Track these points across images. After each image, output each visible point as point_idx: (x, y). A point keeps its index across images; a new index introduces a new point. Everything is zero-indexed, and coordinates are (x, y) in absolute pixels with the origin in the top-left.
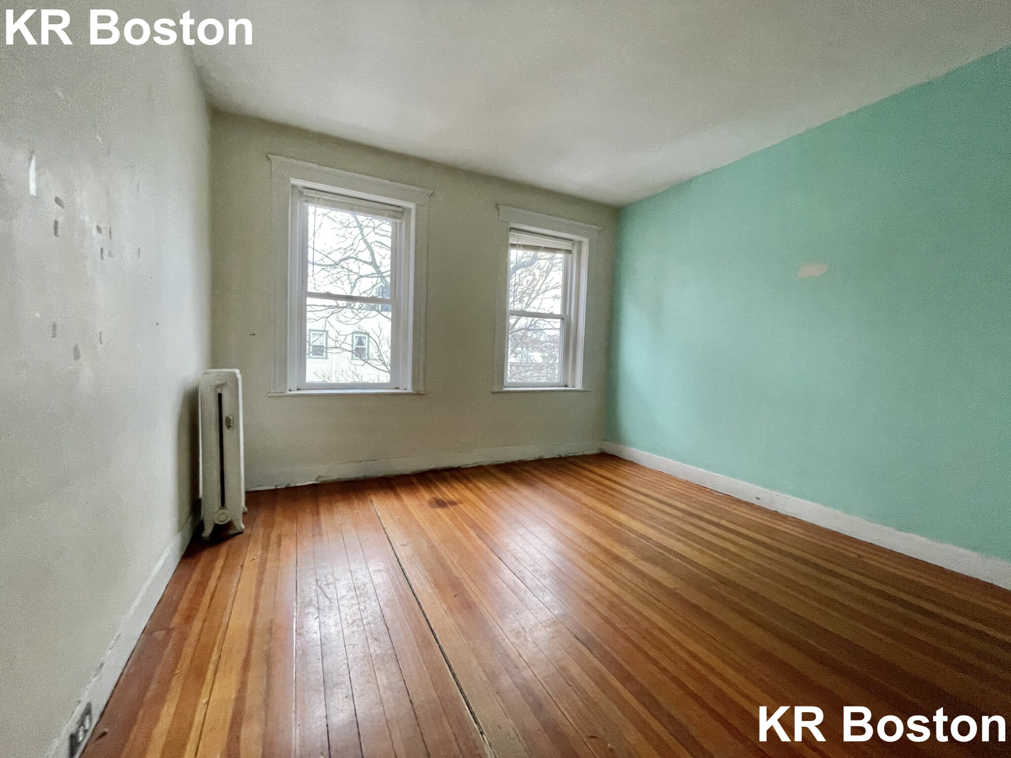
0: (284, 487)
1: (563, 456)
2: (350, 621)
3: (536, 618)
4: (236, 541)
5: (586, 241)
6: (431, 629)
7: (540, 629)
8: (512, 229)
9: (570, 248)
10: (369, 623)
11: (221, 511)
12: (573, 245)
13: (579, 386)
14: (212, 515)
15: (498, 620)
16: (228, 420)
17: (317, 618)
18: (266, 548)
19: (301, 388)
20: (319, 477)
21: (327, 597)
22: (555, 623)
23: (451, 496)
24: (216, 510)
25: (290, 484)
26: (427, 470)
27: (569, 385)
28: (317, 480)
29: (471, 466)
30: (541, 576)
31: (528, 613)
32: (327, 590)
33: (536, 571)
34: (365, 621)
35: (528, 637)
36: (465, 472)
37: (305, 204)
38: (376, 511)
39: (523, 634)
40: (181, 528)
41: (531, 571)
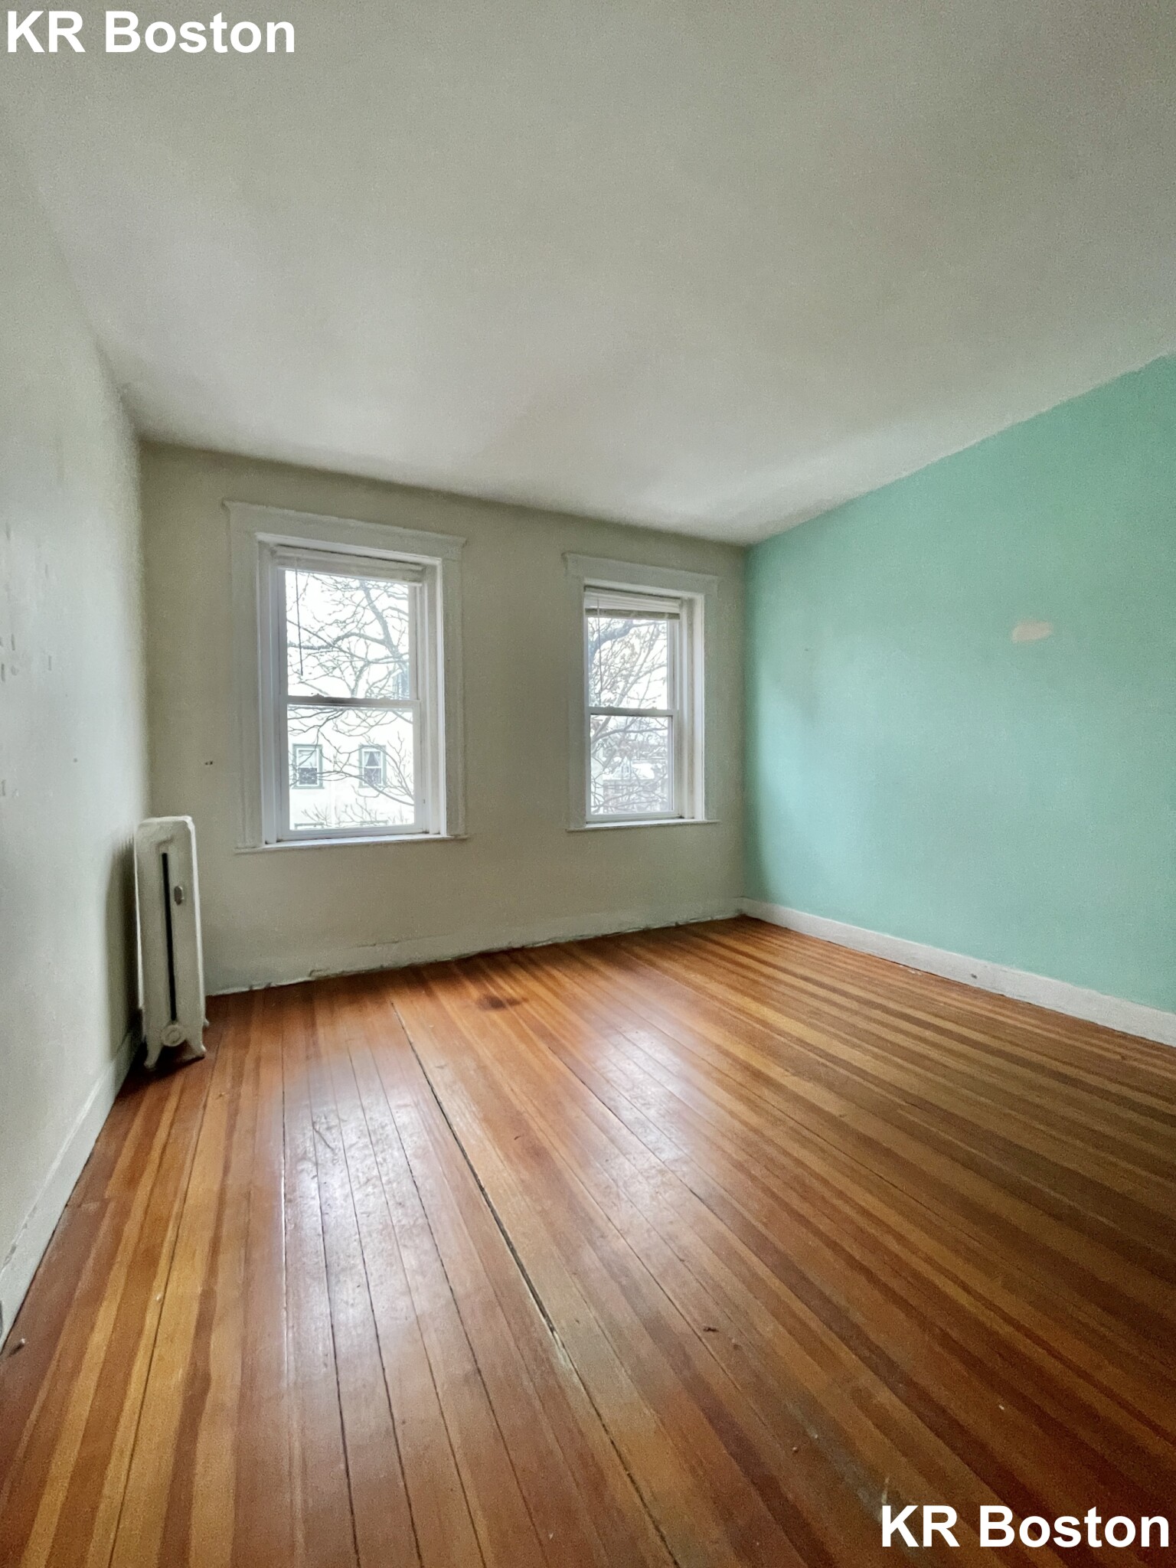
0: (263, 987)
1: (680, 924)
2: (363, 1180)
3: (634, 1165)
4: (194, 1070)
5: (700, 599)
6: (480, 1187)
7: (639, 1181)
8: (587, 587)
9: (676, 610)
10: (389, 1182)
11: (171, 1027)
12: (681, 606)
13: (700, 816)
14: (158, 1034)
15: (579, 1171)
16: (177, 891)
17: (314, 1177)
18: (238, 1079)
19: (284, 838)
20: (312, 971)
21: (329, 1146)
22: (662, 1172)
23: (511, 991)
24: (165, 1024)
25: (270, 984)
26: (474, 954)
27: (686, 816)
28: (310, 975)
29: (540, 945)
30: (644, 1104)
31: (622, 1159)
32: (328, 1136)
33: (635, 1098)
34: (384, 1179)
35: (621, 1193)
36: (532, 955)
37: (281, 568)
38: (399, 1019)
39: (615, 1189)
40: (114, 1052)
41: (629, 1098)
